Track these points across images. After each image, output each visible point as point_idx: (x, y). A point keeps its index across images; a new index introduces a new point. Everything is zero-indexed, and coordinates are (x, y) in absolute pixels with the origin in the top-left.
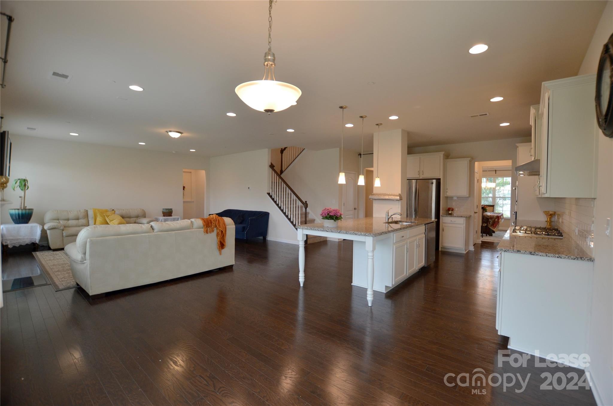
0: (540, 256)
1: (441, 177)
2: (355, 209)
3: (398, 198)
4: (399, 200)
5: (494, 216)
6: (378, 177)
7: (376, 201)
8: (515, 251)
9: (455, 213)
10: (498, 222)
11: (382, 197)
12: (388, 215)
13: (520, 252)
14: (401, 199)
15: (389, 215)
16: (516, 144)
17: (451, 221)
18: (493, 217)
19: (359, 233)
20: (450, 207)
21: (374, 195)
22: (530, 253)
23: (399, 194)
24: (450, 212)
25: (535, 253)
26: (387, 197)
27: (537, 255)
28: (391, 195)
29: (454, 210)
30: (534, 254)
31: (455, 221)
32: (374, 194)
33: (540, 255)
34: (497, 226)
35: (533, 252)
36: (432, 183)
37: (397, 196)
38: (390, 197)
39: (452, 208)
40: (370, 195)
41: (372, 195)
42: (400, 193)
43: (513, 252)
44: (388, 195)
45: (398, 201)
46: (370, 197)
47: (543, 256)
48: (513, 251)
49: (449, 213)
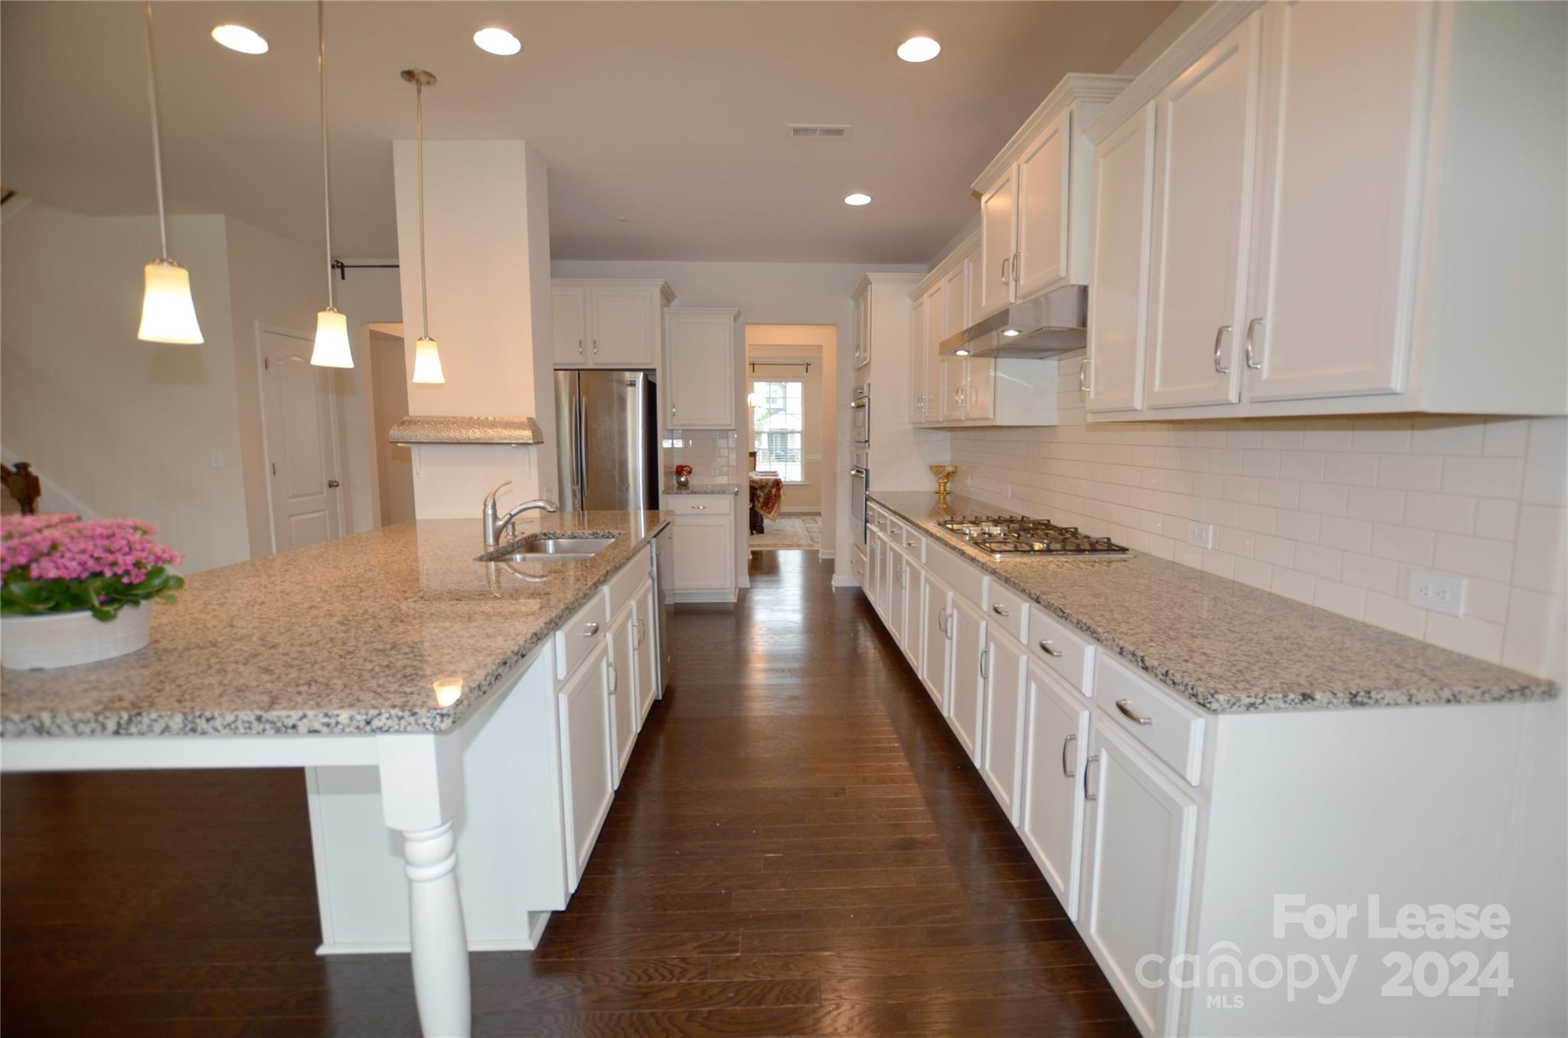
0: (1389, 704)
1: (657, 365)
2: (332, 485)
3: (527, 435)
4: (529, 444)
5: (769, 479)
6: (431, 339)
7: (425, 449)
8: (1292, 700)
9: (695, 481)
10: (778, 496)
11: (453, 434)
12: (495, 518)
13: (1313, 699)
14: (538, 441)
15: (500, 514)
16: (868, 273)
17: (694, 508)
18: (767, 484)
19: (315, 718)
20: (684, 464)
21: (416, 423)
22: (1351, 702)
23: (530, 420)
24: (683, 479)
25: (1370, 698)
26: (476, 434)
27: (1377, 702)
28: (494, 424)
29: (693, 471)
30: (1366, 700)
31: (704, 508)
32: (412, 422)
33: (1385, 702)
34: (776, 506)
35: (1362, 694)
36: (633, 384)
37: (519, 426)
38: (492, 434)
39: (689, 467)
40: (395, 427)
41: (403, 423)
42: (533, 415)
43: (1282, 705)
44: (483, 423)
45: (523, 450)
46: (395, 433)
47: (1397, 704)
48: (1285, 702)
49: (681, 482)
